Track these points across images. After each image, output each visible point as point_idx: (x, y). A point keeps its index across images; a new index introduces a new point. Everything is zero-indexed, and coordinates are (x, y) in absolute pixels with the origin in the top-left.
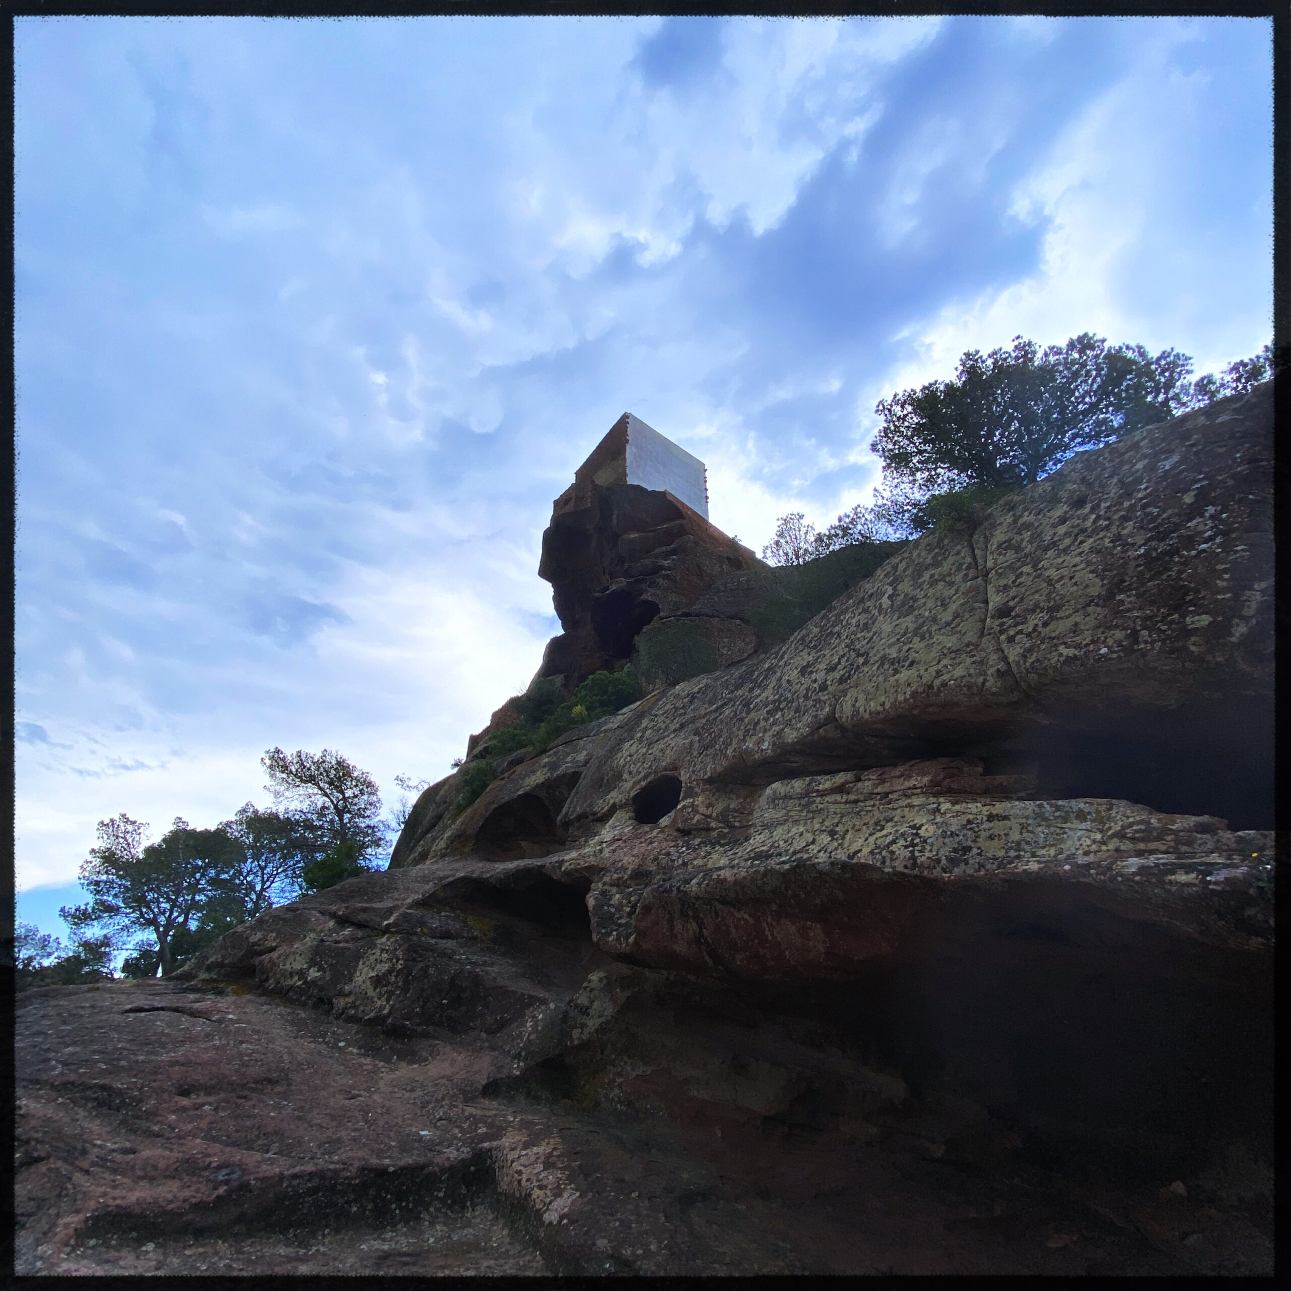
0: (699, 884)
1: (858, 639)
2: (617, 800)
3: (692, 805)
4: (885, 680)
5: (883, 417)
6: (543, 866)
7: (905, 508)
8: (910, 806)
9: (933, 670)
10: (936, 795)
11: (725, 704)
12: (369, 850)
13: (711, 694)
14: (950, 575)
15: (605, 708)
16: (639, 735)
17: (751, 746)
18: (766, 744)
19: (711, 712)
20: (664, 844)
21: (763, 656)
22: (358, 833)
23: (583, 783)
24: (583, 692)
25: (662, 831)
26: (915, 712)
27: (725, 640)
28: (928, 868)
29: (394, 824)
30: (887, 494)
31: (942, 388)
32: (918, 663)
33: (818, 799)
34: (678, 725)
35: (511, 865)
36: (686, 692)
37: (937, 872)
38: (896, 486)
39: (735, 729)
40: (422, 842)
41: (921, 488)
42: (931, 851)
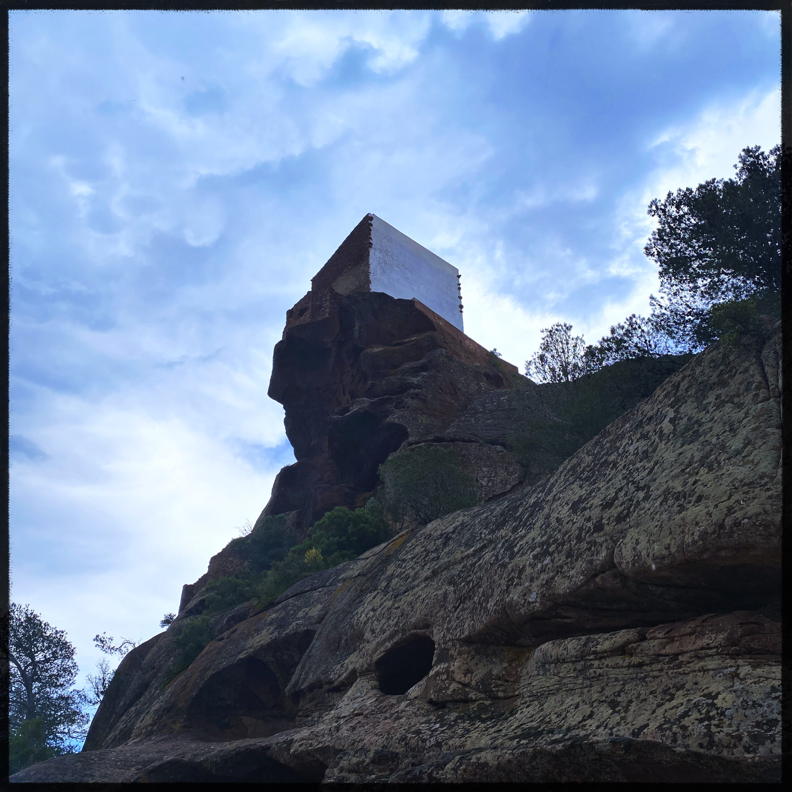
0: (455, 770)
1: (637, 469)
2: (357, 666)
3: (447, 671)
4: (670, 519)
5: (656, 218)
6: (267, 748)
7: (687, 318)
8: (704, 670)
9: (723, 506)
10: (734, 656)
11: (485, 547)
12: (61, 727)
13: (468, 535)
14: (738, 396)
15: (344, 552)
16: (384, 584)
17: (515, 598)
18: (534, 595)
19: (468, 556)
20: (414, 720)
21: (529, 488)
22: (48, 706)
23: (317, 644)
24: (319, 533)
25: (411, 704)
26: (705, 556)
27: (485, 469)
28: (728, 747)
29: (91, 695)
30: (665, 303)
31: (721, 186)
32: (707, 498)
33: (596, 663)
34: (429, 573)
35: (230, 746)
36: (439, 532)
37: (738, 752)
38: (675, 294)
39: (496, 577)
40: (124, 717)
41: (703, 297)
42: (730, 725)
